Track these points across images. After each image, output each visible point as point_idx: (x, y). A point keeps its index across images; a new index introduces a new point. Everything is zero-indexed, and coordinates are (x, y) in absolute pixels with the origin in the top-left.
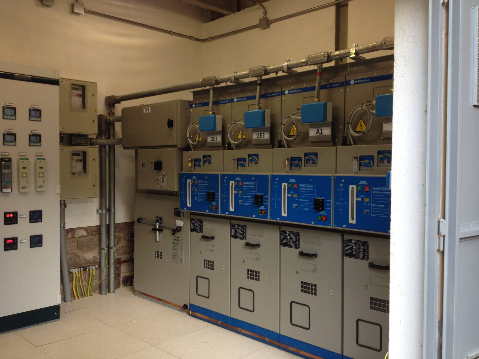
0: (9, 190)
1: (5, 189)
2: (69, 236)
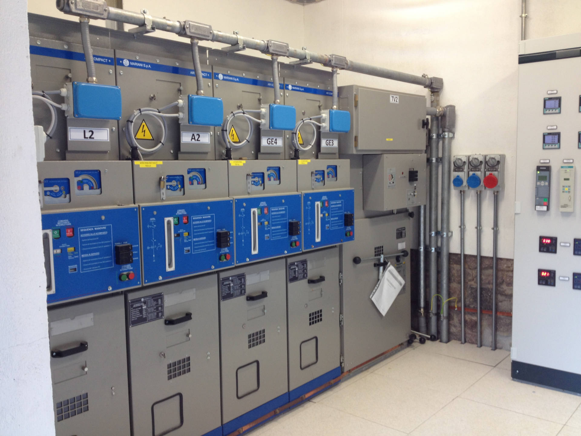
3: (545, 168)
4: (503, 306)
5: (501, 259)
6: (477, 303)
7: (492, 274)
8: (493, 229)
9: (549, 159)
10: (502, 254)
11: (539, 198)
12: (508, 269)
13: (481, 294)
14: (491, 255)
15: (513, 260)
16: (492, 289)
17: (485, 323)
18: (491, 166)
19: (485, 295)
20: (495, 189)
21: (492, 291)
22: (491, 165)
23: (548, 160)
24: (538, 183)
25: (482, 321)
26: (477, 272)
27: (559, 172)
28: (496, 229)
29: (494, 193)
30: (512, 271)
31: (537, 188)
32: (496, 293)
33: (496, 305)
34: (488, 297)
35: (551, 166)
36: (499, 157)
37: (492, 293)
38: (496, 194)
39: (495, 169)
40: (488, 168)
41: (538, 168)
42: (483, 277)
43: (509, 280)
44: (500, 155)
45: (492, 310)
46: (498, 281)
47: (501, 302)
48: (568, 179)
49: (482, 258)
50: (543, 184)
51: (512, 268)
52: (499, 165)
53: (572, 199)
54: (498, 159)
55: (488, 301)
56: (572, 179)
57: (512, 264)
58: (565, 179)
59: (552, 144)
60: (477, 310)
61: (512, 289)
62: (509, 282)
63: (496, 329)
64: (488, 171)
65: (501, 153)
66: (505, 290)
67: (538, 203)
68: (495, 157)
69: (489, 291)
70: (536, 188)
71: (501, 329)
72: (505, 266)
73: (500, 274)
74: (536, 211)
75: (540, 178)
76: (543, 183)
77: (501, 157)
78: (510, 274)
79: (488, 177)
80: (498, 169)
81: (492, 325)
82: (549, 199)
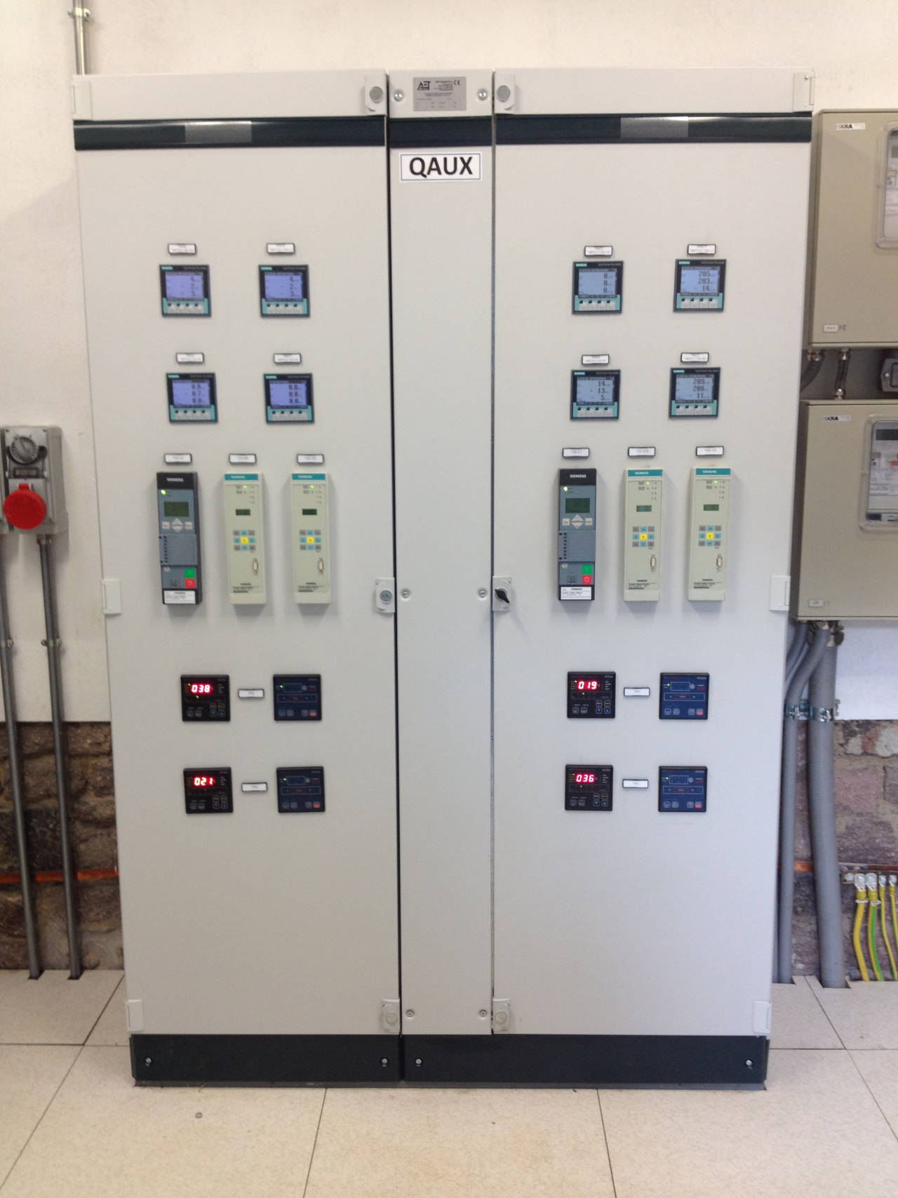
0: (586, 593)
1: (569, 589)
2: (850, 745)
3: (181, 480)
4: (91, 850)
5: (77, 725)
6: (17, 854)
7: (54, 768)
8: (46, 643)
9: (189, 451)
10: (75, 712)
11: (171, 566)
12: (96, 749)
13: (27, 828)
14: (46, 716)
15: (108, 724)
16: (57, 811)
17: (45, 905)
18: (21, 461)
19: (38, 830)
20: (42, 529)
21: (58, 815)
22: (23, 459)
23: (187, 454)
24: (166, 525)
25: (38, 901)
26: (10, 770)
27: (219, 489)
28: (55, 643)
29: (39, 542)
30: (109, 753)
31: (165, 539)
32: (68, 819)
33: (73, 850)
34: (49, 833)
35: (196, 474)
36: (44, 435)
37: (59, 822)
38: (44, 542)
39: (34, 472)
40: (15, 469)
41: (163, 480)
42: (30, 781)
43: (102, 779)
44: (44, 431)
45: (61, 867)
46: (73, 786)
47: (86, 840)
48: (246, 512)
49: (21, 726)
50: (179, 525)
51: (107, 744)
52: (46, 460)
53: (262, 570)
54: (39, 440)
55: (50, 845)
56: (256, 510)
57: (108, 736)
58: (239, 512)
59: (194, 407)
60: (19, 876)
61: (113, 803)
62: (102, 785)
63: (78, 918)
64: (16, 477)
65: (48, 423)
66: (94, 809)
67: (170, 585)
68: (31, 436)
69: (51, 815)
70: (160, 537)
71: (92, 915)
72: (89, 741)
73: (76, 763)
74: (165, 607)
75: (170, 510)
76: (177, 524)
77: (47, 435)
78: (103, 762)
79: (16, 495)
80: (43, 470)
81: (66, 910)
82: (198, 568)
